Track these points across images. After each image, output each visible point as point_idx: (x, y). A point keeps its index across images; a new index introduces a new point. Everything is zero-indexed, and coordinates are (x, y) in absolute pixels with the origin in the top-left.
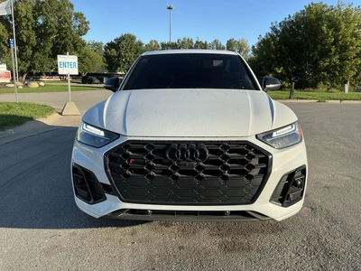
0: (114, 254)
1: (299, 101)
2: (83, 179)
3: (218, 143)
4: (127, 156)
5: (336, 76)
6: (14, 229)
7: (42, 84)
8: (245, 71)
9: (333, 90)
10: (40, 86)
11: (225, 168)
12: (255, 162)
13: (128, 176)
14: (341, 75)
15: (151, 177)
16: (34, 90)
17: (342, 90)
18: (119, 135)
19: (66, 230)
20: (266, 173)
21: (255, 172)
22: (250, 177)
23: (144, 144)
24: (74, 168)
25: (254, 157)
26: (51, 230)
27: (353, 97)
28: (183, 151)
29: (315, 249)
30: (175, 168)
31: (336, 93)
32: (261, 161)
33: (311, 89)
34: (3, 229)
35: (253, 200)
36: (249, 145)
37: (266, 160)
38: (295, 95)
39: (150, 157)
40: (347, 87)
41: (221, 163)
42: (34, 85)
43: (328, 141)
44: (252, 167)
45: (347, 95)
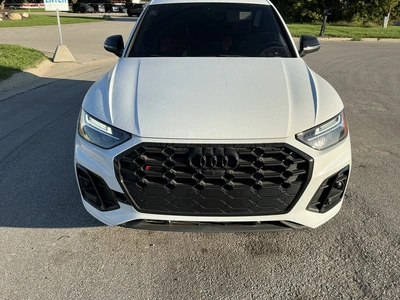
0: (131, 261)
1: (332, 39)
2: (90, 183)
3: (251, 147)
4: (142, 162)
5: (376, 6)
6: (15, 229)
7: (26, 15)
8: (279, 29)
9: (370, 23)
10: (23, 17)
11: (259, 176)
12: (293, 168)
13: (144, 185)
14: (381, 5)
15: (172, 187)
16: (17, 24)
17: (381, 23)
18: (131, 135)
19: (74, 229)
20: (305, 180)
21: (292, 179)
22: (286, 186)
23: (162, 148)
24: (78, 169)
25: (292, 163)
26: (58, 230)
27: (393, 34)
28: (209, 157)
29: (350, 250)
30: (200, 177)
31: (374, 28)
32: (300, 166)
33: (345, 23)
34: (3, 229)
35: (288, 209)
36: (287, 148)
37: (306, 165)
38: (327, 32)
39: (170, 164)
40: (386, 19)
41: (254, 170)
42: (16, 16)
43: (364, 100)
44: (289, 174)
45: (385, 31)
